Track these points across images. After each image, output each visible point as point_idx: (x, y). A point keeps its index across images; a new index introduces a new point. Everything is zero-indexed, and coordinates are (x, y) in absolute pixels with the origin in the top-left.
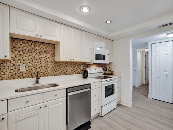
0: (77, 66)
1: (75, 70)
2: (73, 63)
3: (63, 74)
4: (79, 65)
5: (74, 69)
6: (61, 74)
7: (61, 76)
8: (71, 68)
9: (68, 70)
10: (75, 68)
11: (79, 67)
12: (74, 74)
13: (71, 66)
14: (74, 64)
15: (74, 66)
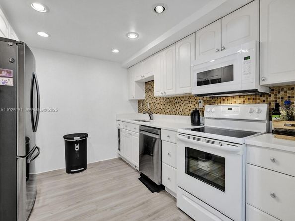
0: (191, 103)
1: (189, 108)
2: (185, 98)
3: (173, 114)
4: (194, 100)
5: (187, 107)
6: (171, 113)
7: (171, 115)
8: (183, 106)
9: (178, 108)
10: (188, 105)
11: (194, 103)
12: (186, 115)
13: (182, 102)
14: (187, 99)
15: (186, 102)
